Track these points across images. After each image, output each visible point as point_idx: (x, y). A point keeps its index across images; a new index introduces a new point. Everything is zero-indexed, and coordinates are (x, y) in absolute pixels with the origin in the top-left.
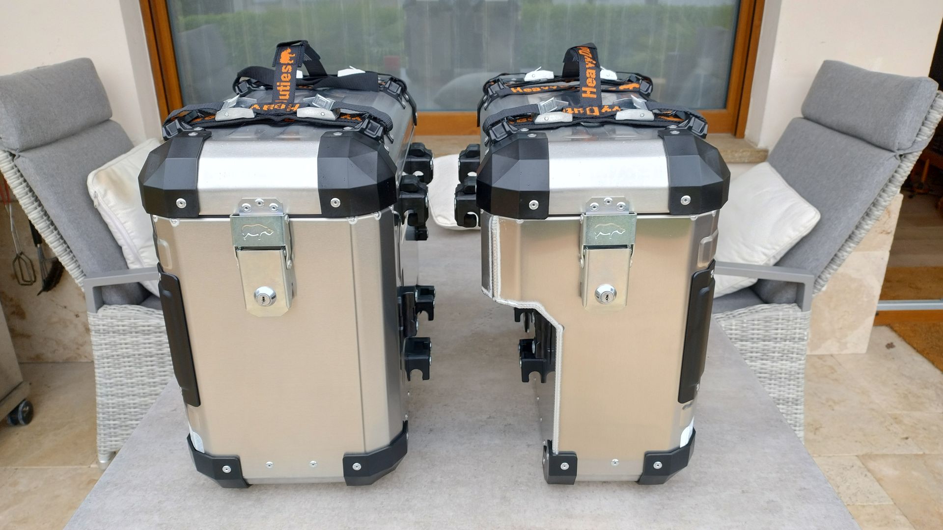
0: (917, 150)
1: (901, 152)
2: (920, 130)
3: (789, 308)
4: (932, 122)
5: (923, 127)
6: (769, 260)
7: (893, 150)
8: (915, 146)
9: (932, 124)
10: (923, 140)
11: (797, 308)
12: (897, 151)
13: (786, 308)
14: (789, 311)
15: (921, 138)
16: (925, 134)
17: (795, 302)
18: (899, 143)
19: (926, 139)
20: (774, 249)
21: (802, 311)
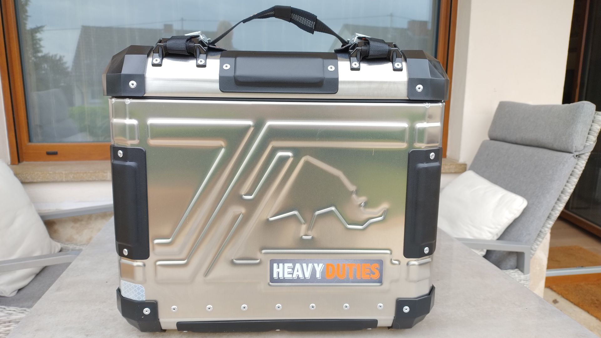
0: (588, 151)
1: (577, 153)
2: (587, 138)
3: (514, 272)
4: (595, 132)
5: (589, 136)
6: (494, 237)
7: (572, 151)
8: (586, 149)
9: (596, 133)
10: (591, 144)
11: (519, 272)
12: (574, 153)
13: (512, 273)
14: (515, 275)
15: (588, 143)
16: (592, 140)
17: (517, 268)
18: (575, 147)
19: (593, 144)
20: (497, 228)
21: (524, 274)
